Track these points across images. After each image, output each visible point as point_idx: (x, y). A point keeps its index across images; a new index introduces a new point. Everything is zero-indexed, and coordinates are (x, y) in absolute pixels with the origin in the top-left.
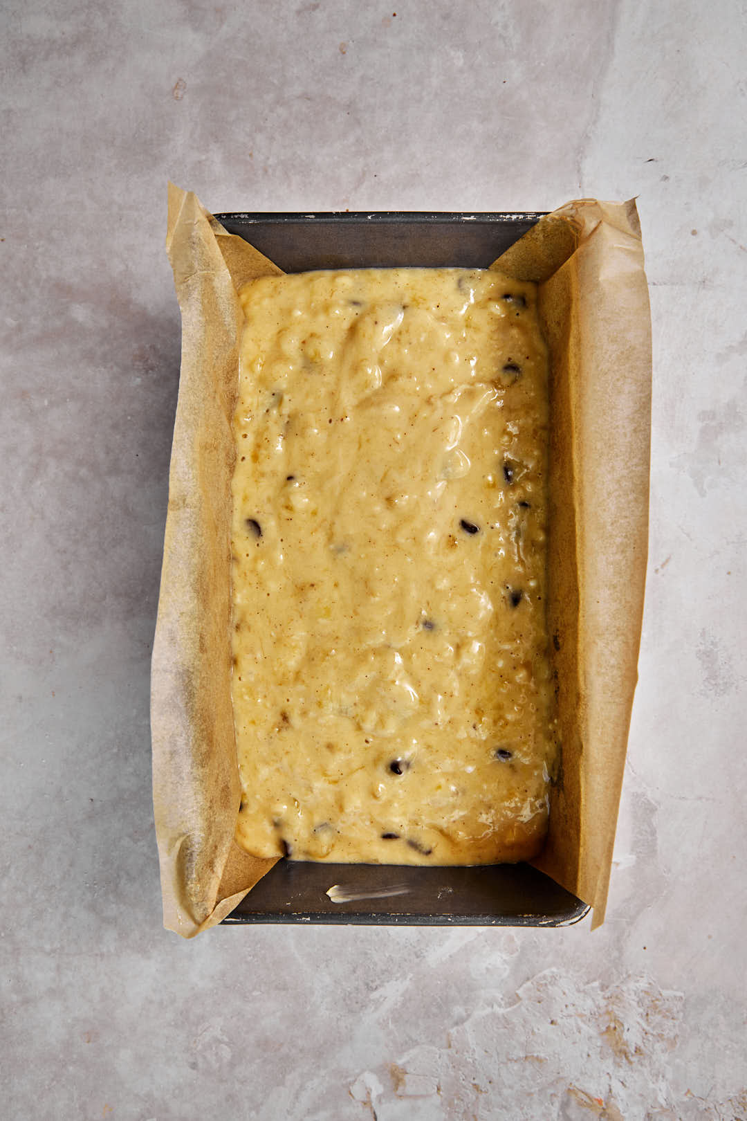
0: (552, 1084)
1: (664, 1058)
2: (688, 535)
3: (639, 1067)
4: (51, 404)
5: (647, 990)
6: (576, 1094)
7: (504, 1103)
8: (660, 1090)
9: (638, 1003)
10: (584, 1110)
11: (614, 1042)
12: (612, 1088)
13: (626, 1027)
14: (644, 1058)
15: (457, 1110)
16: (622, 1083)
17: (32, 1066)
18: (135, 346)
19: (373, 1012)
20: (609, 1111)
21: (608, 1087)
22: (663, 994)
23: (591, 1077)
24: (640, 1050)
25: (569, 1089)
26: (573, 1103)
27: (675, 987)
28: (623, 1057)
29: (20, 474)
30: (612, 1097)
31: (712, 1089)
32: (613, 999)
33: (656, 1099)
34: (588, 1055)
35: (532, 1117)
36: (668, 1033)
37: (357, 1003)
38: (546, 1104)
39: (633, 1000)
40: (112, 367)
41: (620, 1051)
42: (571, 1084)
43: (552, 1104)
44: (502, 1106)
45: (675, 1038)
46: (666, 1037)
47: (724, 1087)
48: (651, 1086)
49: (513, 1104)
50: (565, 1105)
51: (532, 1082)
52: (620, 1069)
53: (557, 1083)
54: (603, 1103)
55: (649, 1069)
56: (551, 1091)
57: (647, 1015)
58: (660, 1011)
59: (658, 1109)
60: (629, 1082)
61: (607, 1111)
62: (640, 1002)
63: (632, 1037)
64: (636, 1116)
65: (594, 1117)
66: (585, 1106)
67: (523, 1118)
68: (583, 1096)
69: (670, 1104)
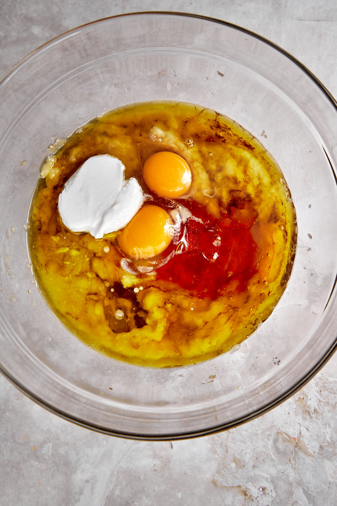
0: (269, 429)
1: (330, 415)
3: (316, 420)
5: (320, 377)
6: (282, 435)
7: (243, 440)
8: (327, 433)
9: (316, 385)
10: (286, 444)
11: (303, 406)
12: (301, 431)
13: (309, 398)
14: (319, 415)
15: (217, 443)
16: (307, 429)
19: (171, 383)
21: (299, 431)
22: (329, 380)
24: (316, 411)
25: (278, 432)
26: (280, 440)
27: (335, 376)
28: (308, 414)
30: (302, 436)
33: (325, 437)
34: (289, 413)
35: (258, 447)
36: (332, 401)
37: (163, 378)
38: (266, 440)
39: (313, 383)
41: (306, 411)
42: (279, 429)
43: (269, 440)
44: (241, 441)
45: (335, 404)
46: (330, 403)
48: (323, 430)
49: (247, 440)
50: (275, 441)
51: (258, 428)
52: (306, 421)
53: (272, 428)
54: (297, 440)
55: (321, 421)
56: (268, 433)
57: (320, 391)
58: (327, 389)
59: (326, 444)
60: (310, 428)
61: (299, 444)
62: (317, 384)
63: (312, 403)
64: (314, 447)
65: (291, 447)
66: (286, 441)
67: (252, 448)
68: (286, 436)
69: (332, 441)
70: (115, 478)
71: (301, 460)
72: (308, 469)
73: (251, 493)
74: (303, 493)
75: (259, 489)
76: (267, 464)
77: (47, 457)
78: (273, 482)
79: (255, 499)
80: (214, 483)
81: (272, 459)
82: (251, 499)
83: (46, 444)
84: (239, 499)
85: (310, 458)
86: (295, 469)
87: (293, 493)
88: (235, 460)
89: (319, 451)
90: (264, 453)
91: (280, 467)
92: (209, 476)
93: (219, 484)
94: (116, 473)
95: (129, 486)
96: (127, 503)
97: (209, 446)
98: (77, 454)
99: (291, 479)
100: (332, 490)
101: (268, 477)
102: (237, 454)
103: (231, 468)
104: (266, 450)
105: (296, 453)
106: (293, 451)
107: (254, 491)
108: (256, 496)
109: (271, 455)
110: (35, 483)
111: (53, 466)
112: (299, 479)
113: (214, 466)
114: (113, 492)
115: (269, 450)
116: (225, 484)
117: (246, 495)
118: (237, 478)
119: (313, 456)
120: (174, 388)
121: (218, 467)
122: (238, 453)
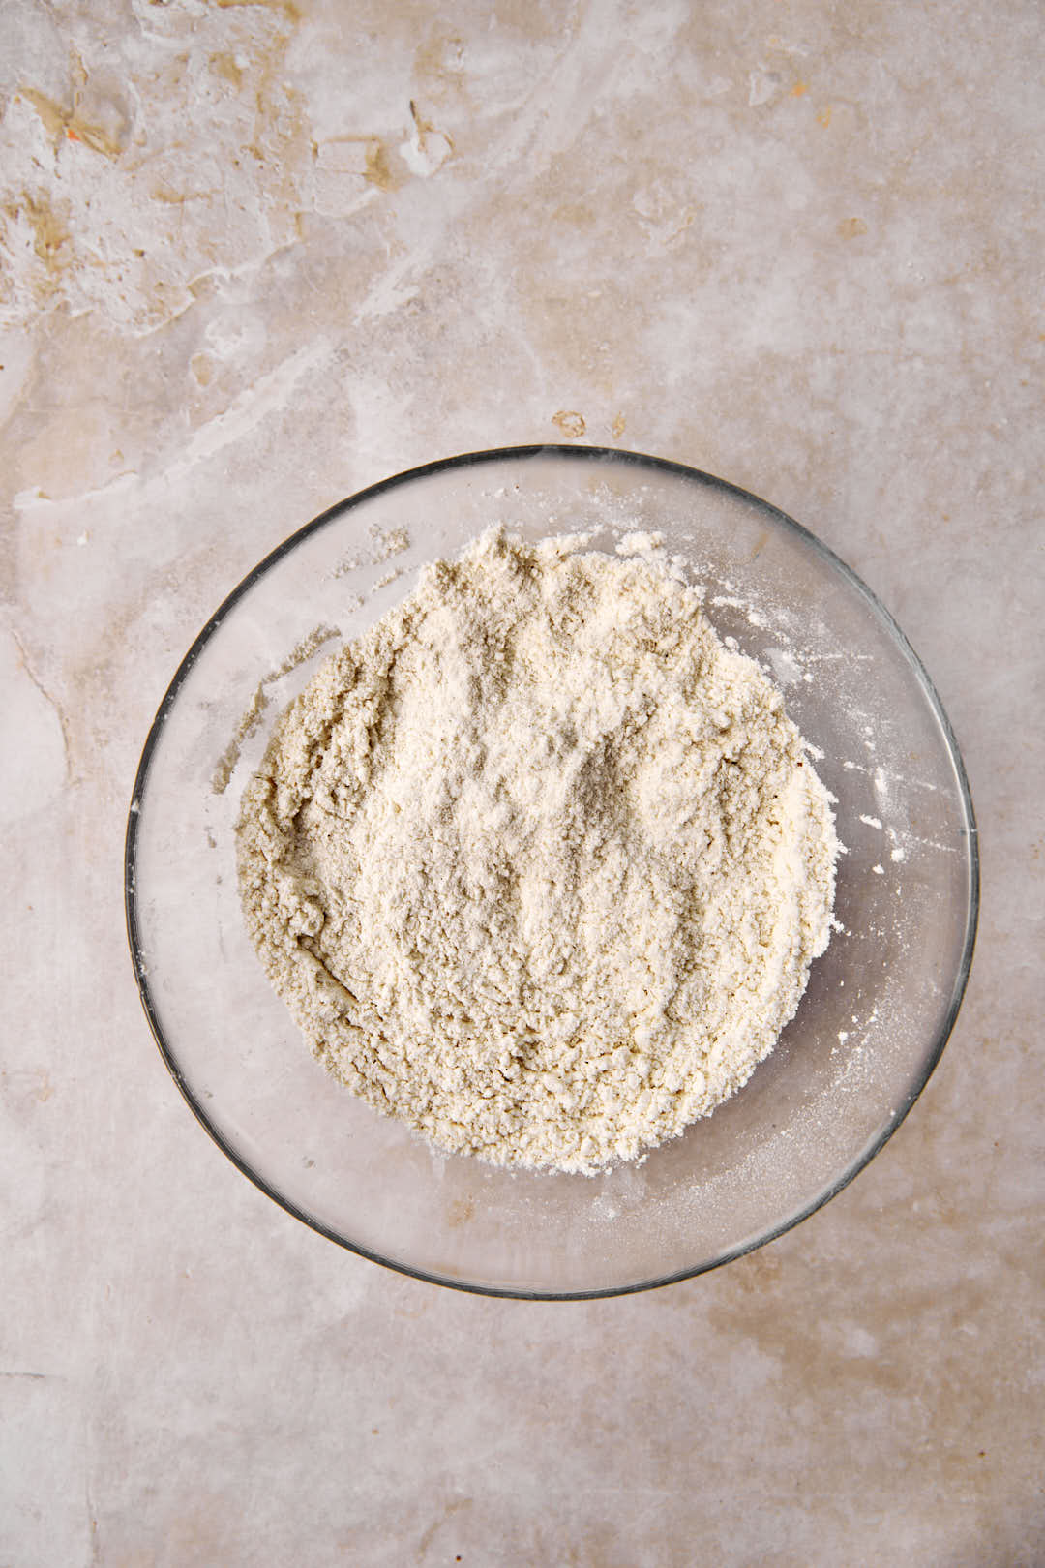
3: (12, 188)
4: (908, 1204)
6: (108, 146)
7: (216, 131)
9: (13, 285)
10: (95, 123)
13: (31, 246)
14: (5, 201)
15: (288, 121)
16: (38, 164)
20: (60, 122)
21: (61, 158)
24: (12, 213)
25: (118, 154)
26: (112, 133)
29: (957, 1096)
30: (53, 143)
32: (50, 289)
34: (88, 205)
35: (174, 111)
38: (153, 131)
40: (813, 1260)
41: (40, 211)
43: (144, 131)
44: (219, 128)
49: (203, 131)
50: (125, 130)
52: (40, 184)
54: (67, 134)
56: (147, 151)
64: (20, 115)
65: (82, 114)
67: (189, 109)
71: (53, 79)
72: (35, 55)
76: (149, 68)
78: (134, 20)
81: (134, 81)
83: (766, 103)
85: (30, 87)
88: (237, 75)
90: (156, 97)
91: (114, 59)
92: (310, 31)
93: (281, 10)
94: (568, 31)
97: (308, 111)
98: (677, 77)
99: (83, 30)
101: (145, 34)
102: (231, 93)
103: (247, 54)
104: (150, 105)
105: (68, 99)
106: (78, 104)
109: (138, 91)
111: (744, 43)
112: (60, 30)
113: (296, 58)
119: (21, 91)
120: (405, 249)
121: (283, 56)
122: (228, 94)
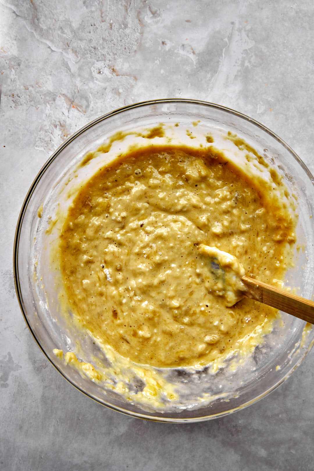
0: (92, 115)
1: (45, 123)
2: (16, 337)
5: (50, 151)
8: (48, 110)
11: (65, 131)
12: (68, 112)
17: (307, 138)
18: (240, 437)
22: (43, 149)
23: (76, 117)
27: (38, 151)
28: (62, 125)
31: (28, 109)
33: (51, 107)
39: (55, 147)
42: (84, 115)
45: (41, 130)
46: (44, 131)
47: (23, 110)
48: (52, 112)
53: (90, 116)
55: (52, 119)
57: (51, 141)
58: (45, 142)
59: (50, 102)
60: (61, 114)
61: (71, 103)
62: (53, 146)
63: (58, 132)
66: (80, 105)
68: (80, 110)
69: (45, 104)
70: (210, 86)
73: (109, 71)
74: (70, 69)
75: (103, 73)
77: (261, 102)
79: (107, 66)
80: (136, 79)
82: (109, 67)
84: (118, 66)
86: (75, 86)
87: (78, 69)
89: (56, 98)
95: (200, 79)
96: (202, 68)
100: (49, 70)
107: (107, 72)
108: (106, 68)
110: (271, 85)
114: (212, 76)
115: (93, 100)
116: (128, 77)
117: (113, 70)
118: (119, 82)
